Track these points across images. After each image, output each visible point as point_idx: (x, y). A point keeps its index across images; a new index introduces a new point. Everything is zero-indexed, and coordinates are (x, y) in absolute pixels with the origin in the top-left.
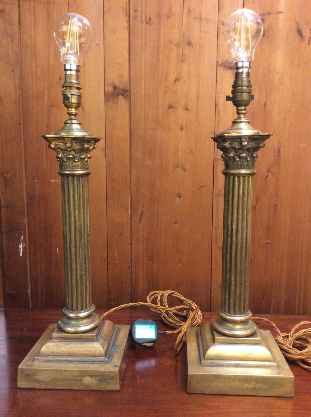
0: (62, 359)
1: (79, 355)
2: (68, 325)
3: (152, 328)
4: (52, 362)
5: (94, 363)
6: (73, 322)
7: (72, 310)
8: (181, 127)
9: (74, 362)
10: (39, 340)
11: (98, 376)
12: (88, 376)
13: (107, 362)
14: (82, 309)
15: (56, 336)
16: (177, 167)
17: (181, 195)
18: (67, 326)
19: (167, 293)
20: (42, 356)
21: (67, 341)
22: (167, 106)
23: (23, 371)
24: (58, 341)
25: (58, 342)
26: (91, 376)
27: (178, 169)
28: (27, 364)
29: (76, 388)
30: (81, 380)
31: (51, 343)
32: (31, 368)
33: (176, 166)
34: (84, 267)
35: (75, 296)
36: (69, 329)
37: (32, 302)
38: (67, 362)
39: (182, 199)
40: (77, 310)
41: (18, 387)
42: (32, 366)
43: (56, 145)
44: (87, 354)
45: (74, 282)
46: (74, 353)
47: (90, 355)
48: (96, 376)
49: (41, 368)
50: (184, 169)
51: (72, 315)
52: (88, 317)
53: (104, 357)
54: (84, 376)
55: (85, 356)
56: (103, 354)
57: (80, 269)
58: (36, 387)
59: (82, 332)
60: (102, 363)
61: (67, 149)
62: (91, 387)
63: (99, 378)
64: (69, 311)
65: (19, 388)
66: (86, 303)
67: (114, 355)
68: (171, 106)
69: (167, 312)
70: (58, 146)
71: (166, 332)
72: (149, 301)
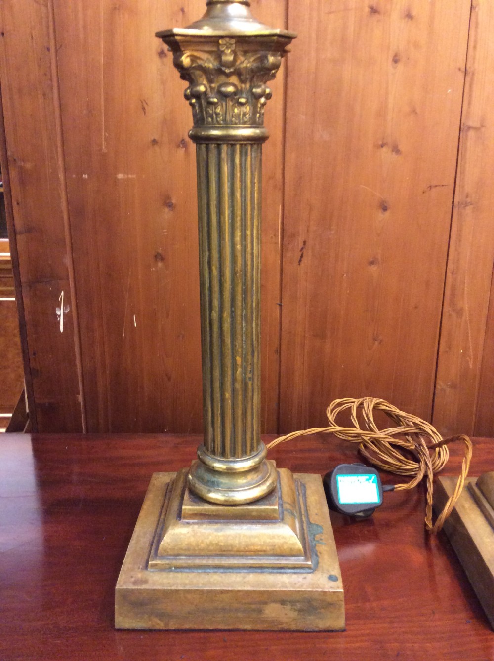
0: (211, 562)
1: (248, 553)
2: (213, 485)
3: (371, 481)
4: (187, 570)
5: (282, 571)
6: (224, 480)
7: (223, 454)
8: (396, 55)
9: (238, 571)
10: (142, 514)
11: (298, 601)
12: (275, 601)
13: (313, 569)
14: (244, 453)
15: (190, 513)
16: (382, 146)
17: (385, 205)
18: (212, 489)
19: (369, 403)
20: (162, 557)
21: (217, 523)
22: (367, 10)
23: (126, 594)
24: (197, 524)
25: (196, 527)
26: (283, 602)
27: (384, 149)
28: (132, 577)
29: (248, 627)
30: (260, 611)
31: (181, 527)
32: (144, 587)
33: (380, 143)
34: (250, 362)
35: (228, 425)
36: (214, 496)
37: (86, 417)
38: (222, 570)
39: (388, 213)
40: (234, 454)
41: (117, 626)
42: (145, 582)
43: (193, 59)
44: (265, 551)
45: (228, 395)
46: (235, 549)
47: (271, 553)
48: (293, 602)
49: (169, 588)
50: (396, 150)
51: (219, 466)
52: (254, 469)
53: (303, 558)
54: (266, 603)
55: (261, 556)
56: (300, 550)
57: (242, 368)
58: (157, 627)
59: (248, 501)
60: (298, 571)
61: (223, 68)
62: (281, 623)
63: (299, 606)
64: (216, 457)
65: (119, 630)
66: (252, 439)
67: (317, 548)
68: (374, 8)
69: (376, 442)
70: (200, 62)
71: (396, 486)
72: (331, 417)
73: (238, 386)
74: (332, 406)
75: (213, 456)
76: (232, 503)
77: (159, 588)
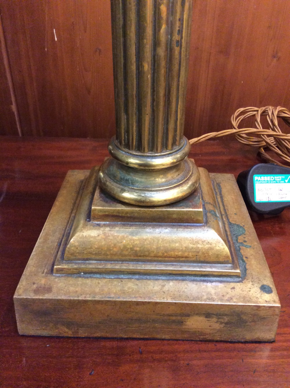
0: (124, 267)
1: (167, 259)
2: (127, 184)
4: (98, 276)
5: (206, 278)
7: (140, 147)
9: (156, 277)
11: (226, 315)
12: (198, 314)
13: (242, 277)
14: (165, 146)
15: (100, 214)
18: (126, 188)
20: (70, 261)
21: (131, 225)
23: (26, 304)
24: (108, 226)
25: (108, 229)
26: (208, 315)
28: (34, 283)
30: (181, 323)
31: (91, 229)
35: (148, 110)
36: (127, 195)
37: (21, 127)
38: (137, 277)
40: (153, 148)
42: (49, 290)
44: (186, 257)
46: (152, 255)
47: (194, 259)
48: (219, 316)
49: (76, 298)
52: (174, 167)
53: (230, 265)
54: (188, 316)
55: (182, 262)
56: (228, 257)
59: (168, 202)
60: (225, 279)
63: (226, 319)
64: (130, 152)
65: (23, 336)
66: (175, 130)
72: (235, 123)
73: (161, 52)
74: (236, 114)
75: (127, 150)
76: (149, 204)
77: (63, 297)
